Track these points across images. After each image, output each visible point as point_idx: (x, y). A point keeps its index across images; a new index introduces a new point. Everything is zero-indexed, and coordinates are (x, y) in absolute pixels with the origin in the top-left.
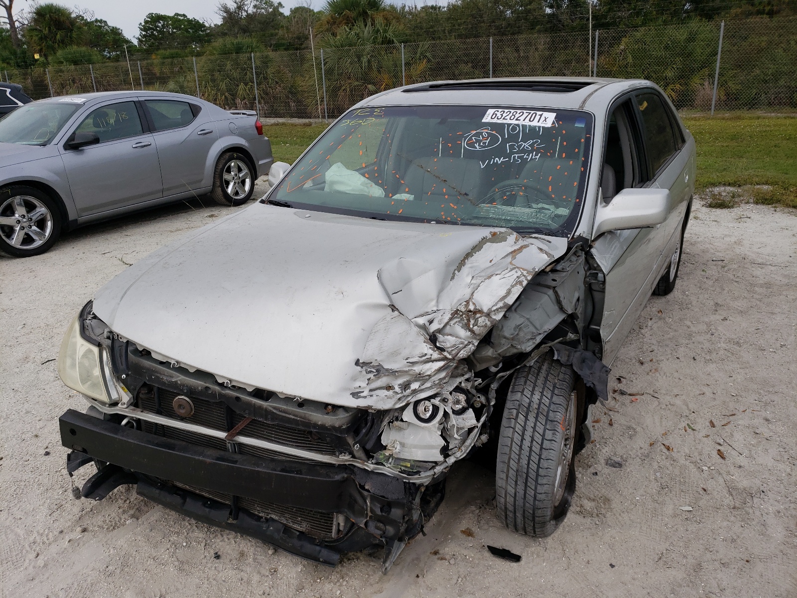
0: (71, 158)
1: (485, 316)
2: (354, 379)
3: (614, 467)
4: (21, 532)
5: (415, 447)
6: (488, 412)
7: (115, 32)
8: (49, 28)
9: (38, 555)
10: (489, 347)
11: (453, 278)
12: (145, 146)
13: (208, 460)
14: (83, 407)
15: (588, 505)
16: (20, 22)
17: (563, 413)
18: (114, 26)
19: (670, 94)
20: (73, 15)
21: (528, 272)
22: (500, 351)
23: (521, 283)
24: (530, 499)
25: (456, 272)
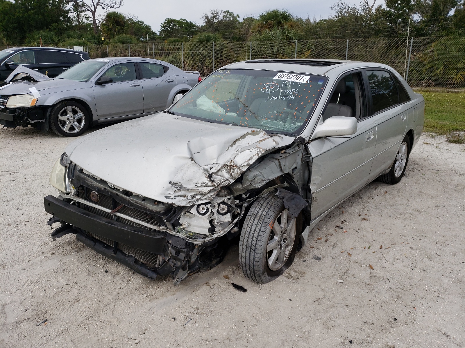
0: (98, 88)
1: (238, 168)
2: (168, 190)
3: (316, 260)
4: (26, 251)
5: (196, 226)
6: (239, 217)
7: (148, 28)
8: (113, 24)
9: (30, 260)
10: (240, 184)
11: (228, 150)
12: (136, 86)
13: (103, 222)
14: (56, 195)
15: (293, 274)
16: (98, 20)
17: (272, 220)
18: (147, 24)
19: (459, 77)
20: (127, 18)
21: (263, 150)
22: (244, 186)
23: (258, 154)
24: (252, 260)
25: (230, 147)
